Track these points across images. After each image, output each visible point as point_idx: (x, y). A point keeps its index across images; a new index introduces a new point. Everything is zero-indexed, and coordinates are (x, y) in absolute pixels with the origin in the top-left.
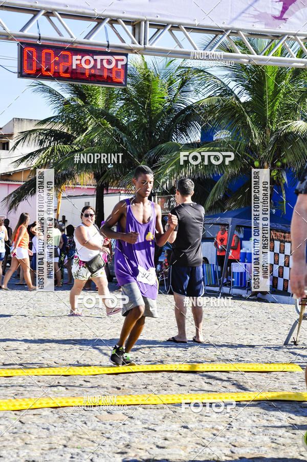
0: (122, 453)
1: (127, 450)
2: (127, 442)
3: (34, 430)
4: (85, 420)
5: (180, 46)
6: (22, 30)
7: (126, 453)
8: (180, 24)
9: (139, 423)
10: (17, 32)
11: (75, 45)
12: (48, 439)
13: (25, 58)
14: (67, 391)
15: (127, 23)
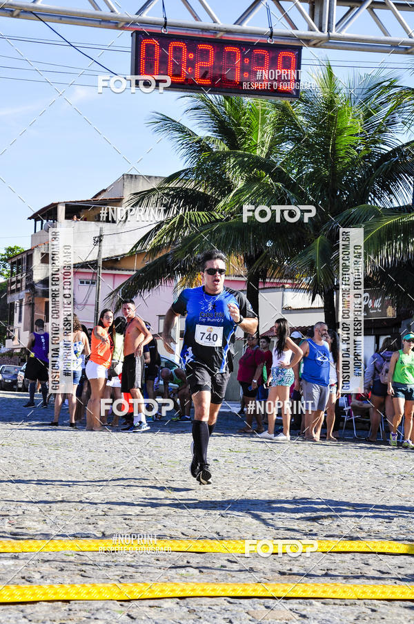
4: (231, 617)
5: (386, 33)
6: (139, 13)
10: (132, 15)
11: (219, 35)
13: (143, 55)
14: (202, 575)
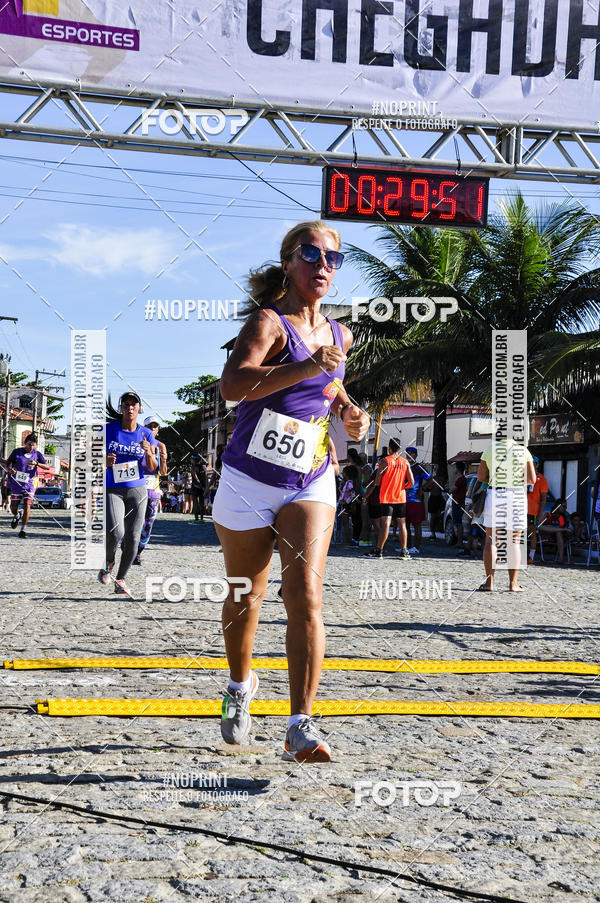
0: (478, 782)
1: (486, 778)
2: (486, 767)
3: (342, 743)
4: (420, 733)
5: (572, 164)
6: (330, 149)
7: (485, 782)
8: (573, 130)
9: (504, 741)
10: (322, 151)
11: (407, 169)
12: (365, 758)
13: (333, 189)
14: (391, 694)
15: (489, 132)
